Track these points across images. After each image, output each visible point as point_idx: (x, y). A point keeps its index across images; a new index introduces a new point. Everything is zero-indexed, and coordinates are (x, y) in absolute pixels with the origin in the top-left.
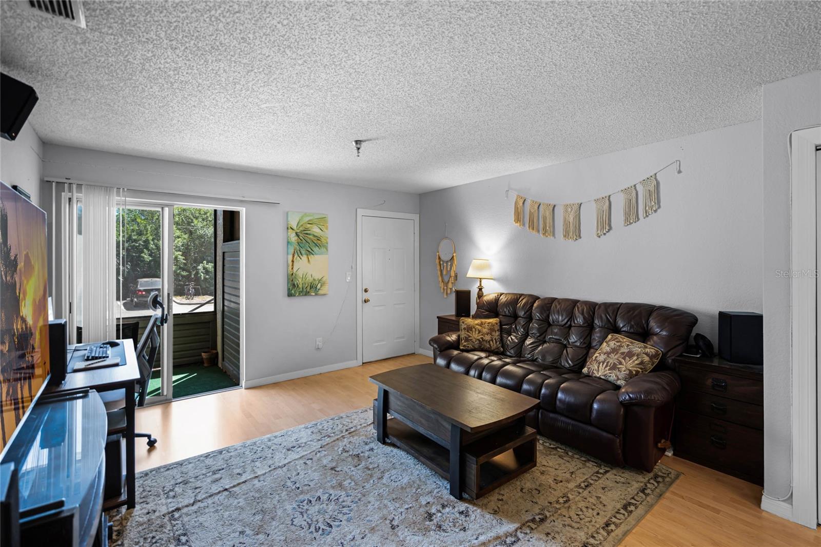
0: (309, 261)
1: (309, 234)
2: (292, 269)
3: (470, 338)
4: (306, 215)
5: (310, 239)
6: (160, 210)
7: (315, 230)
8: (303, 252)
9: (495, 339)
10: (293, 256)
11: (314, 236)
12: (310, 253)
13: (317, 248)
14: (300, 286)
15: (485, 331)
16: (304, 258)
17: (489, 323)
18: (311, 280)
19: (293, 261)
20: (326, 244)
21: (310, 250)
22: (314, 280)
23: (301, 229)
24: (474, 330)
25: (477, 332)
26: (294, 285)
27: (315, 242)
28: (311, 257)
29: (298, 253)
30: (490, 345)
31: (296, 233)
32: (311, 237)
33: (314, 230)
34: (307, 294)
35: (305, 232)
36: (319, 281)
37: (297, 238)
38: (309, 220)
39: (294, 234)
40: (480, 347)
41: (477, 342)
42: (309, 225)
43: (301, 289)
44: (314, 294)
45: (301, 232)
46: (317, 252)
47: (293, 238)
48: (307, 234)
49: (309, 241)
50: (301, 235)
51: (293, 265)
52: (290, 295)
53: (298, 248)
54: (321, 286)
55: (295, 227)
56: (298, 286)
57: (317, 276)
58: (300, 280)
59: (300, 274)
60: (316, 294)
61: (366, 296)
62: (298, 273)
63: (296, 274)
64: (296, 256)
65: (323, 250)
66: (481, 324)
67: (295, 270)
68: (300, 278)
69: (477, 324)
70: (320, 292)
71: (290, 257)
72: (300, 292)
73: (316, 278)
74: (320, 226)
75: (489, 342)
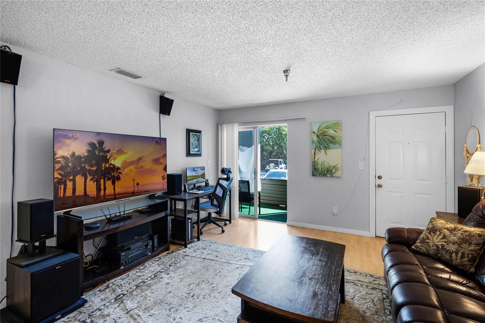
0: (326, 153)
1: (326, 135)
2: (314, 158)
3: (427, 241)
4: (324, 122)
5: (327, 138)
6: (253, 130)
7: (331, 132)
8: (322, 147)
9: (463, 254)
10: (315, 151)
11: (330, 136)
12: (326, 148)
13: (332, 144)
14: (320, 170)
15: (453, 238)
16: (323, 151)
17: (465, 232)
18: (328, 166)
19: (315, 154)
20: (339, 142)
21: (327, 146)
22: (330, 166)
23: (320, 132)
24: (438, 233)
25: (440, 237)
26: (315, 169)
27: (331, 140)
28: (328, 151)
29: (318, 148)
30: (451, 257)
31: (317, 135)
32: (328, 137)
33: (329, 132)
34: (324, 175)
35: (323, 134)
36: (334, 167)
37: (317, 138)
38: (326, 126)
39: (315, 136)
40: (436, 254)
41: (435, 247)
42: (326, 130)
43: (320, 172)
44: (330, 176)
45: (320, 134)
46: (332, 147)
47: (315, 139)
48: (324, 135)
49: (326, 140)
50: (320, 136)
51: (315, 156)
52: (313, 175)
53: (318, 145)
54: (336, 171)
55: (316, 131)
56: (318, 170)
57: (332, 164)
58: (320, 166)
59: (320, 161)
60: (332, 176)
61: (379, 182)
62: (318, 161)
63: (317, 162)
64: (317, 150)
65: (337, 145)
66: (451, 231)
67: (316, 159)
68: (320, 164)
69: (447, 229)
70: (335, 175)
71: (313, 151)
72: (320, 174)
73: (331, 165)
74: (335, 129)
75: (451, 253)
